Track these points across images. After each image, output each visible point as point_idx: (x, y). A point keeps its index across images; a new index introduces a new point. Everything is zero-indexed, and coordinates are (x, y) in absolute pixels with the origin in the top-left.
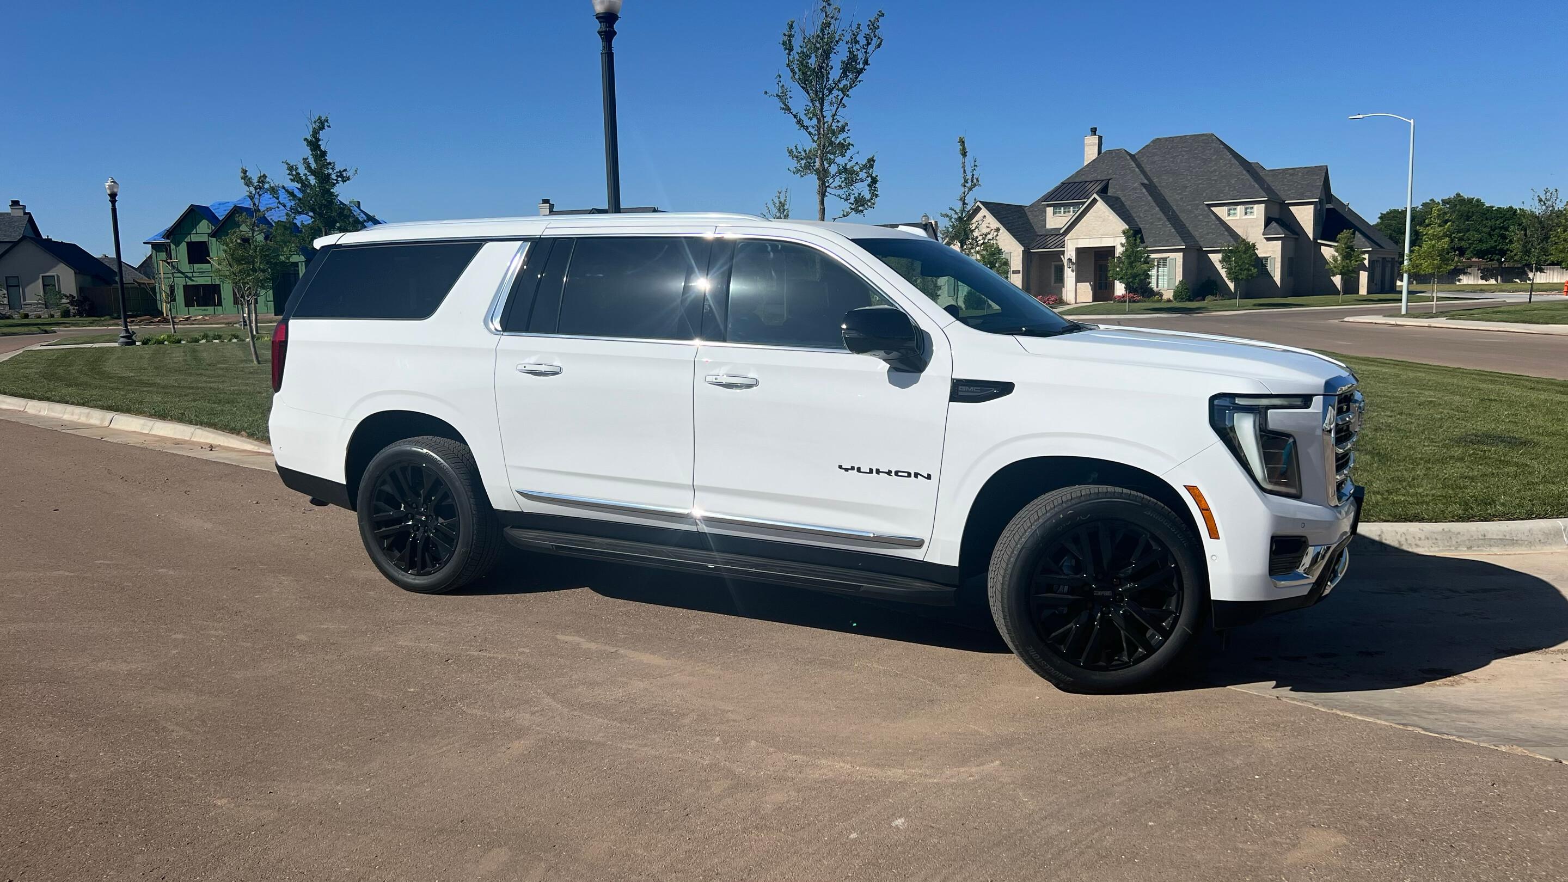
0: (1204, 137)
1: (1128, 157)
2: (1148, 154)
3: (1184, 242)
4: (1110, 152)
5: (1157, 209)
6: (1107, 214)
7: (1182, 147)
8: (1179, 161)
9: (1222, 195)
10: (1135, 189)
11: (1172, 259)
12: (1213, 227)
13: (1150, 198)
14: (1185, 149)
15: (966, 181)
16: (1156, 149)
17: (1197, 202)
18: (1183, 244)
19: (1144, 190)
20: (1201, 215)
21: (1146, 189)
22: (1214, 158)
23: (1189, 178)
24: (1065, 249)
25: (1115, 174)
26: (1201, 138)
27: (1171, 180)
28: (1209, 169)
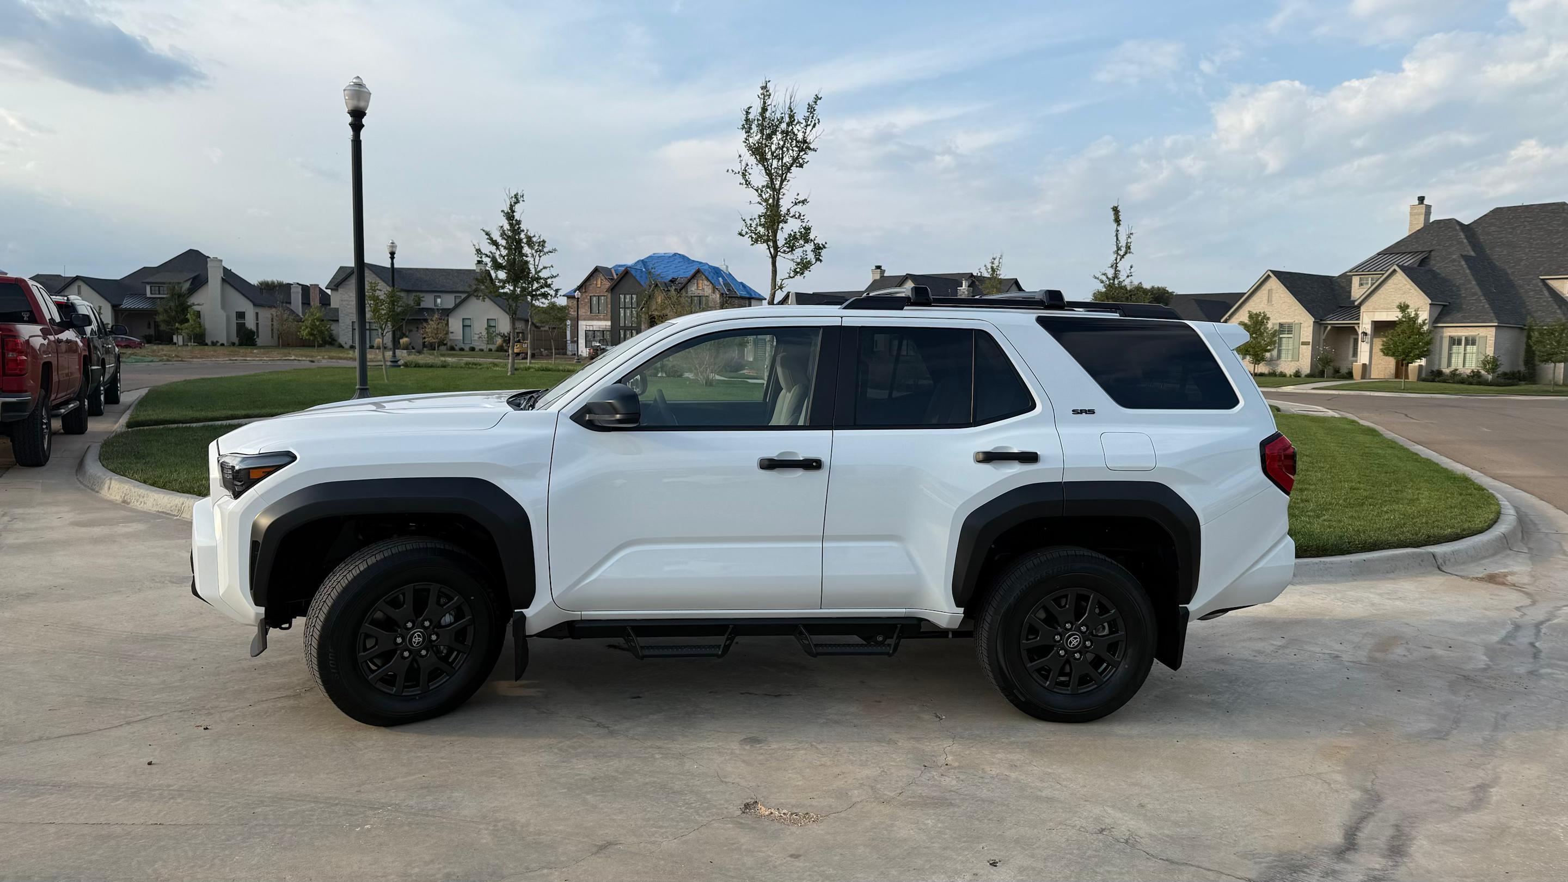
0: (1554, 207)
1: (1458, 228)
2: (1484, 225)
3: (1497, 319)
4: (1438, 222)
5: (1474, 283)
6: (1408, 286)
7: (1526, 217)
8: (1519, 232)
9: (1562, 270)
10: (1454, 260)
11: (1483, 337)
12: (1545, 304)
13: (1468, 271)
14: (1528, 219)
15: (1119, 249)
16: (1495, 219)
17: (1531, 277)
18: (1496, 321)
19: (1463, 263)
20: (1533, 291)
21: (1466, 261)
22: (1561, 229)
23: (1527, 250)
24: (1360, 322)
25: (1439, 245)
26: (1550, 208)
27: (1505, 252)
28: (1553, 241)
